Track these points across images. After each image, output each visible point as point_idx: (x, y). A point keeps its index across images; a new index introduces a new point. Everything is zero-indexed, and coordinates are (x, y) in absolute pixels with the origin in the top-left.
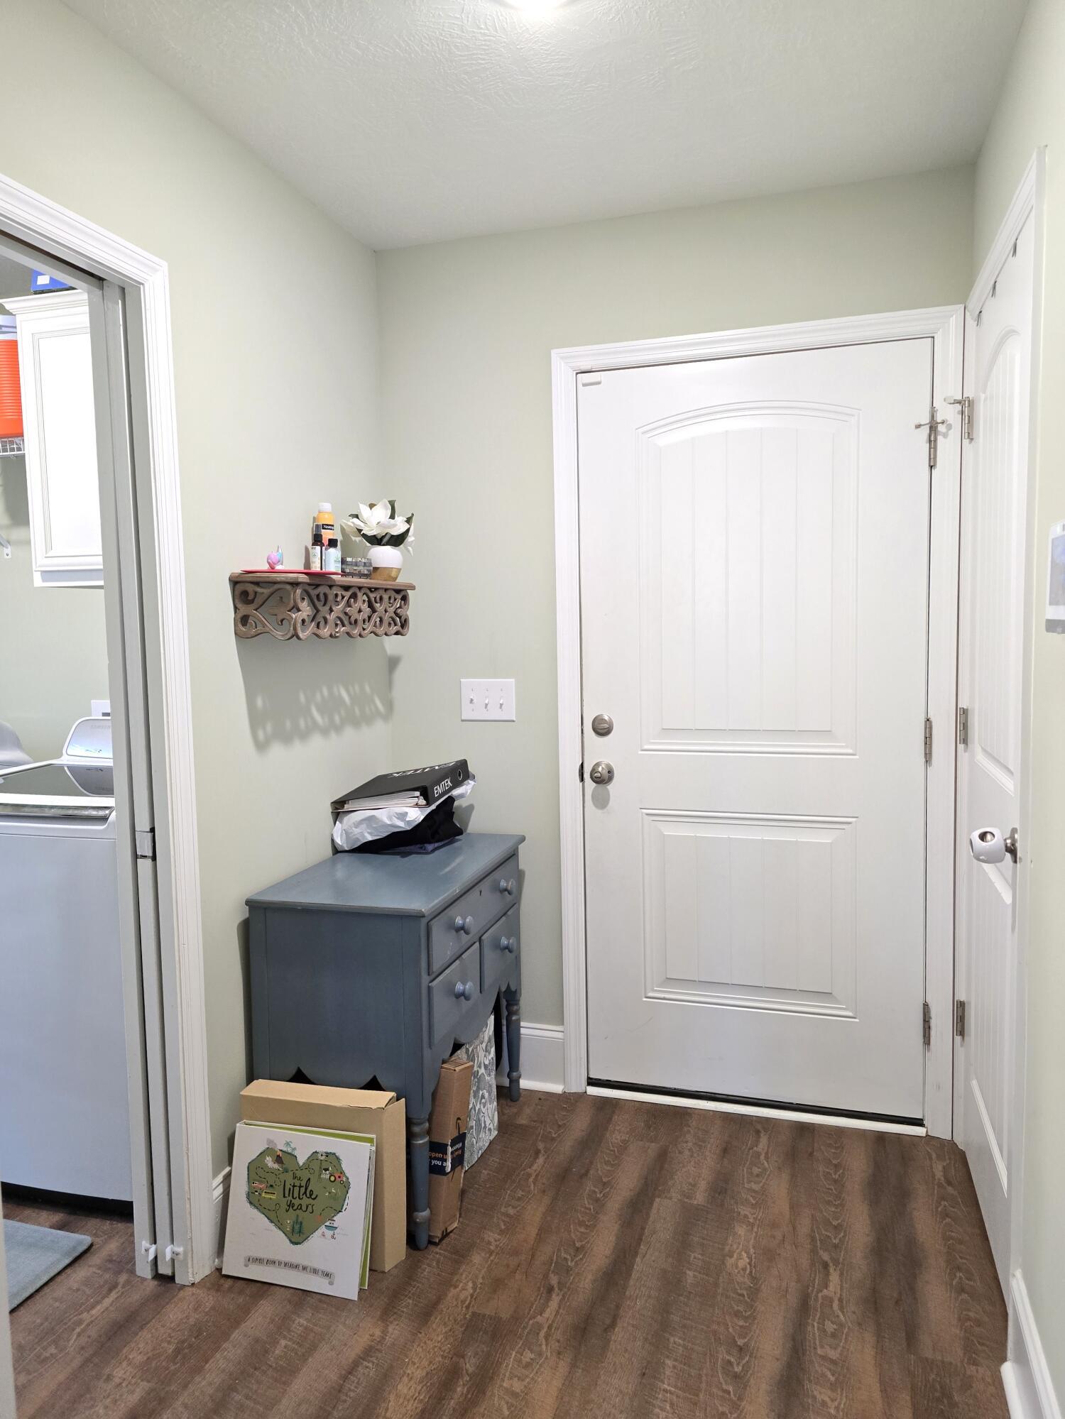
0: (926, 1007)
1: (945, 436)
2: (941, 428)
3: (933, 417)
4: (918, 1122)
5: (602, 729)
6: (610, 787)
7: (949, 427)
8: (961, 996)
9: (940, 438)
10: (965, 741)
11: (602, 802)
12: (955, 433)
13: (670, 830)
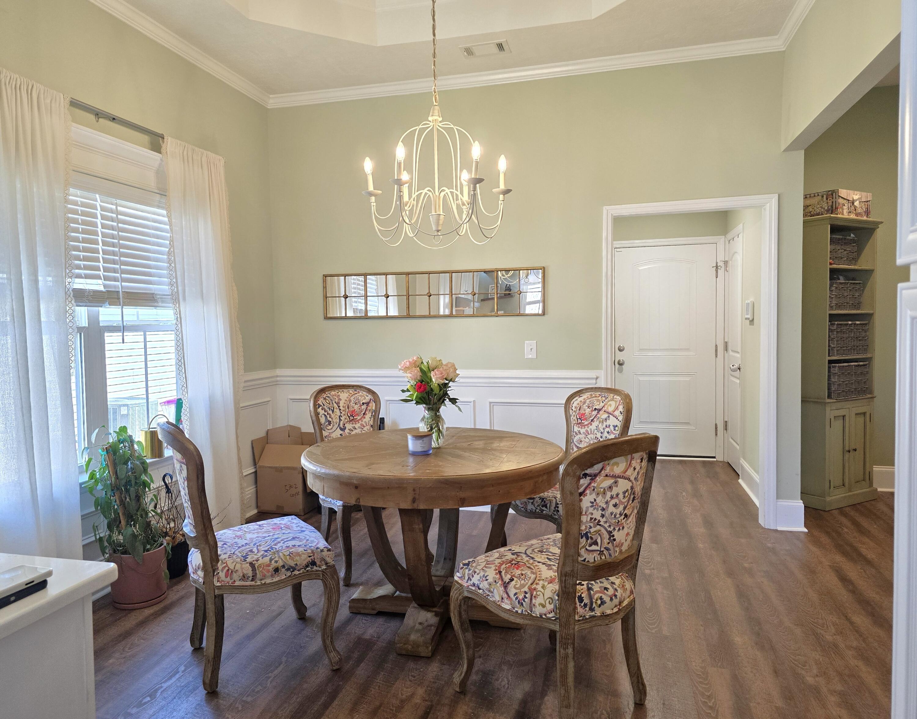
0: (716, 425)
1: (720, 269)
2: (719, 267)
3: (717, 264)
4: (714, 457)
5: (621, 350)
6: (623, 366)
7: (721, 267)
8: (726, 420)
9: (719, 270)
10: (727, 350)
11: (621, 371)
12: (723, 269)
13: (641, 378)
